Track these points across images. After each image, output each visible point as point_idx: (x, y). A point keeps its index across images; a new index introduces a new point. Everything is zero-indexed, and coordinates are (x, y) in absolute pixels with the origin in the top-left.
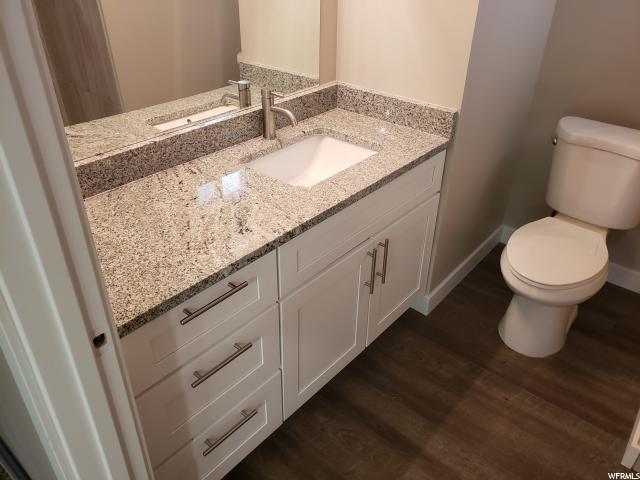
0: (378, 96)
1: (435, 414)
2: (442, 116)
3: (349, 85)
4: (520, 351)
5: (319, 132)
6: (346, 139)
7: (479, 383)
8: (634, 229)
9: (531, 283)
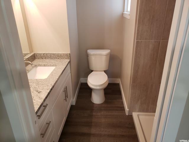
0: (48, 54)
1: (89, 125)
2: (67, 55)
3: (38, 52)
4: (98, 103)
5: (36, 66)
6: (44, 66)
7: (94, 114)
8: (108, 70)
9: (96, 86)
